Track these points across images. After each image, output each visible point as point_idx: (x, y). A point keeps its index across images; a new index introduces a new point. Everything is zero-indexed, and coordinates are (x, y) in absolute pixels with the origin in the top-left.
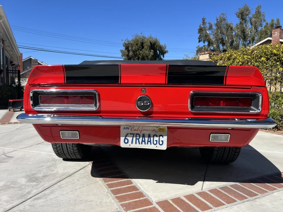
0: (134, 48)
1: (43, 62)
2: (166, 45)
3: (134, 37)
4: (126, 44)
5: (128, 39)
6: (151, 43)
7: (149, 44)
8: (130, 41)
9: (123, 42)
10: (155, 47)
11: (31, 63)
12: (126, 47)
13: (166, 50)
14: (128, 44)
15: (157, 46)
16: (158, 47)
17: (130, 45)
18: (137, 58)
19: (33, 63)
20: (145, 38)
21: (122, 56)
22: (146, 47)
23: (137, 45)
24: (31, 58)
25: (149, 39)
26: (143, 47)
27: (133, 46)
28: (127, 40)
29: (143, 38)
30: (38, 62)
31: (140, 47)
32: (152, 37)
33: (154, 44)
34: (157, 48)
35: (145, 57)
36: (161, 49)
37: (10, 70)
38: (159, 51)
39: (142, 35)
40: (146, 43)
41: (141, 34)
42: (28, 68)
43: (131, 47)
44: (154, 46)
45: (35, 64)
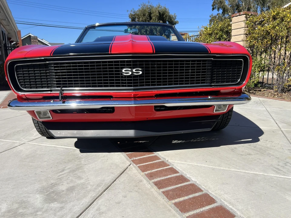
0: (141, 19)
1: (43, 39)
2: (176, 15)
3: (141, 6)
4: (132, 15)
5: (134, 9)
6: (159, 13)
7: (158, 14)
8: (137, 12)
9: (129, 13)
10: (164, 18)
11: (30, 40)
12: (132, 19)
13: (176, 20)
14: (134, 15)
15: (166, 16)
16: (167, 17)
17: (137, 16)
19: (32, 41)
20: (152, 7)
22: (154, 18)
23: (144, 15)
24: (30, 35)
25: (157, 9)
26: (151, 18)
27: (140, 17)
28: (133, 11)
29: (151, 8)
30: (39, 39)
31: (148, 18)
32: (160, 6)
34: (166, 18)
35: (154, 30)
36: (171, 20)
37: (8, 47)
38: (168, 22)
39: (150, 4)
40: (155, 13)
41: (149, 2)
43: (138, 18)
44: (162, 16)
45: (36, 42)
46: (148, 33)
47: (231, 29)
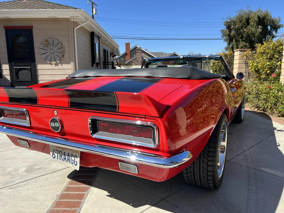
0: (237, 26)
2: (280, 18)
3: (238, 13)
4: (227, 22)
5: (230, 16)
6: (259, 18)
7: (257, 19)
8: (233, 19)
9: (224, 20)
10: (265, 22)
12: (227, 26)
13: (280, 24)
14: (230, 22)
15: (267, 21)
16: (269, 22)
17: (233, 23)
18: (240, 37)
19: (137, 51)
20: (252, 12)
21: (222, 36)
22: (252, 23)
23: (241, 22)
24: (136, 47)
25: (256, 14)
26: (248, 23)
27: (237, 23)
28: (229, 18)
29: (249, 13)
30: (142, 49)
31: (244, 24)
32: (261, 11)
33: (264, 18)
34: (267, 23)
35: (251, 36)
36: (274, 23)
38: (271, 26)
39: (249, 9)
40: (253, 19)
41: (248, 8)
42: (134, 55)
43: (234, 25)
44: (262, 21)
45: (139, 52)
46: (244, 39)
47: (283, 49)
